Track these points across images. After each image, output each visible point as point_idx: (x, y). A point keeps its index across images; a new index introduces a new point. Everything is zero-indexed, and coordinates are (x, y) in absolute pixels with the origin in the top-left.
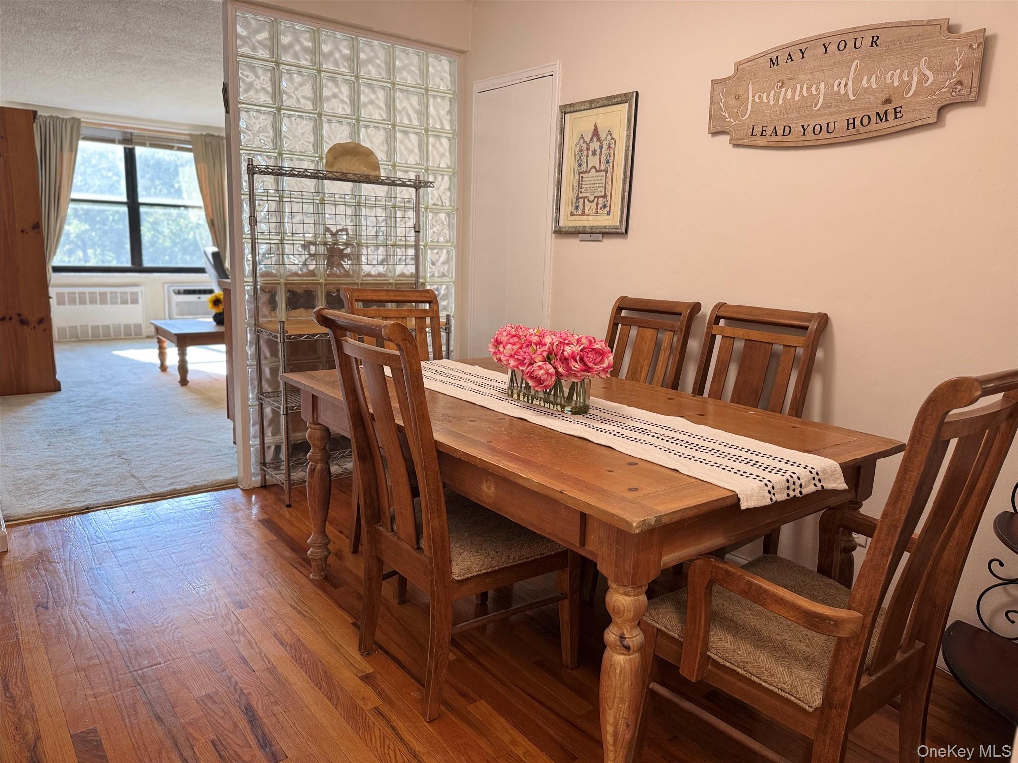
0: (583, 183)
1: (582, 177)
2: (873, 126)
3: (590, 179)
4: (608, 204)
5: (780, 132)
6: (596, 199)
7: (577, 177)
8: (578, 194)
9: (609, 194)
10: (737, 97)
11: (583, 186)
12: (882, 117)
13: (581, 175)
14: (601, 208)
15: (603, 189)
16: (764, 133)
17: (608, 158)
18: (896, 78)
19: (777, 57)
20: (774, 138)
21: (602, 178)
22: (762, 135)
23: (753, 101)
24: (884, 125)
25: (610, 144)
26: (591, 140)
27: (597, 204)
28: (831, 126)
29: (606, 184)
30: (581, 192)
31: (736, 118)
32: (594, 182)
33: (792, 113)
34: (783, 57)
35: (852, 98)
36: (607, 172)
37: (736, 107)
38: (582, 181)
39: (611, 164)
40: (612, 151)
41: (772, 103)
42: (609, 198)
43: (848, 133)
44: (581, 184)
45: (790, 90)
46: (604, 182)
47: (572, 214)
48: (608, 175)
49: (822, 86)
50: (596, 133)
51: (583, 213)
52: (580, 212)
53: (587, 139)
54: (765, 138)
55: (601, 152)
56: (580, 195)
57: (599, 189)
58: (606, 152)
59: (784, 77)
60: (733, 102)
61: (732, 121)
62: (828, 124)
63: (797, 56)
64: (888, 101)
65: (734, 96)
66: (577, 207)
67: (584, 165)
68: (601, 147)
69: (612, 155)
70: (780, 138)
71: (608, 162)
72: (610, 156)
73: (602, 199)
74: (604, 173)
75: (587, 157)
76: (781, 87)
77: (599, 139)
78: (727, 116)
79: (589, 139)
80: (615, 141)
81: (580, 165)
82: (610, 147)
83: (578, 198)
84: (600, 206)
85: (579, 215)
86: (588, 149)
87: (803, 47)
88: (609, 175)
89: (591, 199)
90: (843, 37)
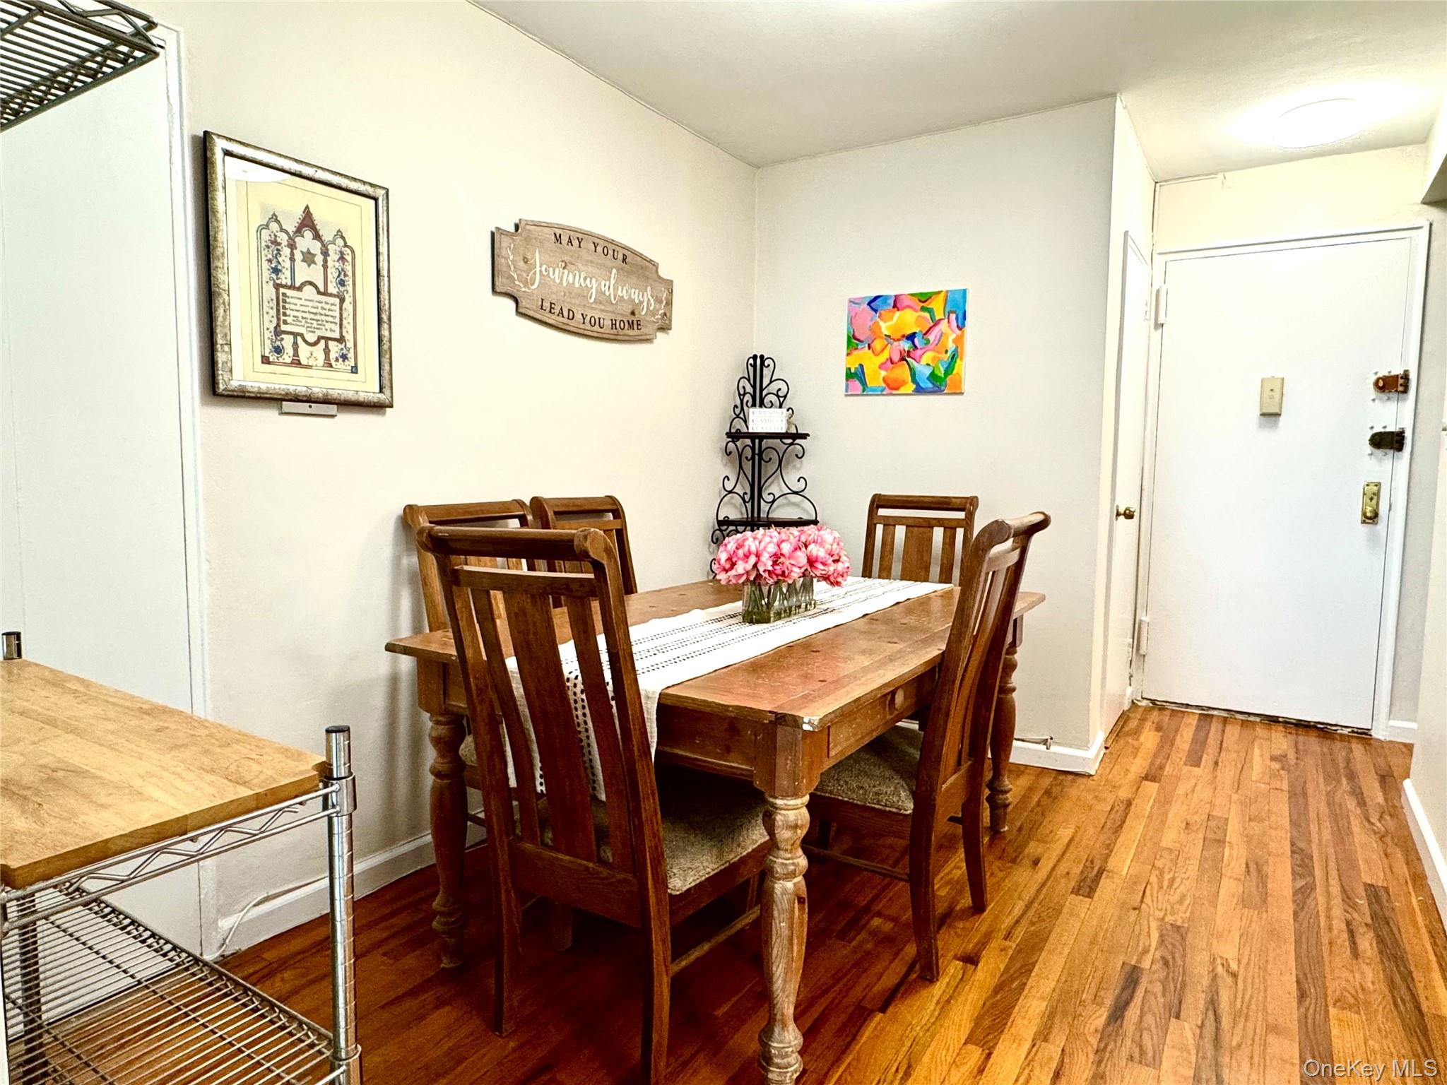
0: (287, 306)
1: (284, 294)
2: (626, 331)
3: (303, 302)
4: (351, 355)
5: (566, 314)
6: (323, 342)
7: (270, 291)
8: (278, 325)
9: (349, 337)
10: (526, 261)
11: (288, 312)
12: (631, 325)
13: (282, 290)
14: (337, 360)
15: (337, 328)
16: (553, 311)
17: (342, 277)
18: (637, 294)
19: (560, 235)
20: (560, 319)
21: (333, 308)
22: (550, 312)
23: (541, 271)
24: (631, 332)
25: (342, 253)
26: (299, 231)
27: (327, 351)
28: (602, 321)
29: (341, 320)
30: (285, 322)
31: (526, 284)
32: (314, 311)
33: (573, 298)
34: (565, 239)
35: (614, 302)
36: (342, 300)
37: (525, 272)
38: (284, 301)
39: (350, 289)
40: (349, 268)
41: (558, 281)
42: (350, 344)
43: (612, 332)
44: (284, 308)
45: (571, 274)
46: (337, 314)
47: (265, 360)
48: (344, 306)
49: (594, 280)
50: (308, 222)
51: (296, 363)
52: (289, 360)
53: (291, 229)
54: (553, 317)
55: (325, 261)
56: (284, 327)
57: (328, 326)
58: (337, 265)
59: (565, 258)
60: (521, 264)
61: (521, 285)
62: (599, 319)
63: (576, 243)
64: (633, 313)
65: (522, 258)
66: (278, 350)
67: (288, 273)
68: (325, 254)
69: (350, 274)
70: (565, 320)
71: (342, 283)
72: (345, 275)
73: (336, 343)
74: (337, 301)
75: (292, 259)
76: (564, 268)
77: (317, 236)
78: (516, 277)
79: (294, 229)
80: (353, 251)
81: (276, 271)
82: (342, 258)
83: (278, 332)
84: (333, 355)
85: (285, 364)
86: (292, 246)
87: (580, 236)
88: (348, 305)
89: (311, 338)
90: (607, 244)
